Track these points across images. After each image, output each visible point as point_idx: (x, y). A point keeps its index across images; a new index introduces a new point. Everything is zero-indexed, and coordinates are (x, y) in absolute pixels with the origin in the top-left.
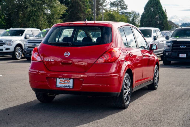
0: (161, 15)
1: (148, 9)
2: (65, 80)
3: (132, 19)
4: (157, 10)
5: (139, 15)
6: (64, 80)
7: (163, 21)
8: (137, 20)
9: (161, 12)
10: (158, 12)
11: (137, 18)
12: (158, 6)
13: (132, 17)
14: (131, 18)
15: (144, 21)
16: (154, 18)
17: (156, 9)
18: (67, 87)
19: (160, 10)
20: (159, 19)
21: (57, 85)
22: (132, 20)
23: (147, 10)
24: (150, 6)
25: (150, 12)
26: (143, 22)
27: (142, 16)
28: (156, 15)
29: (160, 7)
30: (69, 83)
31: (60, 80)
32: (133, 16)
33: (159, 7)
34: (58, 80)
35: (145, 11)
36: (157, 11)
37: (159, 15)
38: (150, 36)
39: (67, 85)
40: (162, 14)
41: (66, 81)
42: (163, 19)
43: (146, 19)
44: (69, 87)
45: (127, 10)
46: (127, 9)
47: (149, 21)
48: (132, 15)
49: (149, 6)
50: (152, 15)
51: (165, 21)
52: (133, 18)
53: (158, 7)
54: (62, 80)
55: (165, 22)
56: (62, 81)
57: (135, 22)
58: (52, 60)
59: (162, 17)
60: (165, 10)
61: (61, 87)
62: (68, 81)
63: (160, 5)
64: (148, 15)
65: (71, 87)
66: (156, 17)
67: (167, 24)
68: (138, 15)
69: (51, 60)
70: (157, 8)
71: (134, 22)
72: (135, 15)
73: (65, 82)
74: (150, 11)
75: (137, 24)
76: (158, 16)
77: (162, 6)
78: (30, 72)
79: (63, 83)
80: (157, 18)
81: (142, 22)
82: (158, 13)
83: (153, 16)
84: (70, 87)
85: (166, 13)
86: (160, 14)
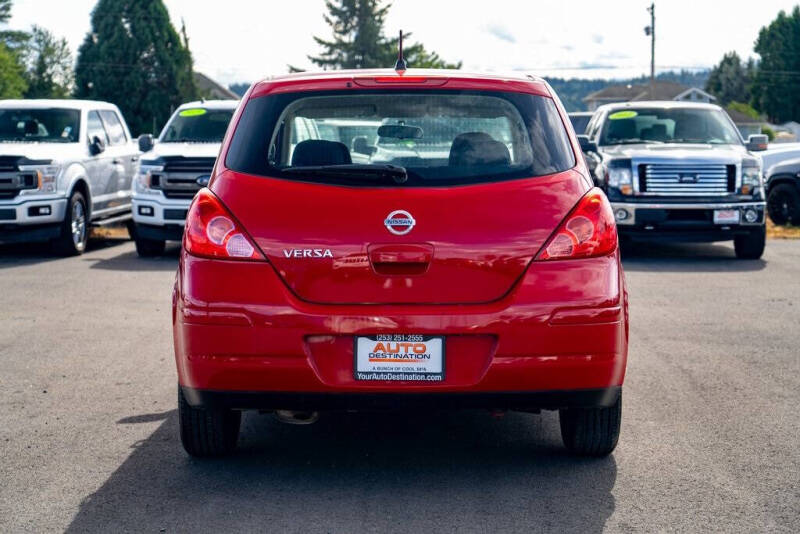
0: (163, 48)
1: (111, 20)
2: (402, 345)
3: (33, 63)
4: (148, 26)
5: (66, 47)
6: (398, 346)
7: (177, 73)
8: (60, 69)
9: (166, 34)
10: (152, 33)
11: (59, 58)
12: (152, 10)
13: (36, 54)
14: (32, 60)
15: (92, 71)
16: (136, 59)
17: (143, 23)
18: (411, 378)
19: (160, 29)
20: (156, 64)
21: (359, 370)
22: (35, 68)
23: (106, 26)
24: (117, 9)
25: (116, 35)
26: (88, 75)
27: (84, 50)
28: (143, 46)
29: (159, 13)
30: (422, 355)
31: (374, 344)
32: (40, 51)
33: (154, 15)
34: (365, 346)
35: (96, 30)
36: (147, 31)
37: (156, 47)
38: (75, 137)
39: (415, 366)
40: (170, 45)
41: (406, 351)
42: (175, 67)
43: (101, 64)
44: (426, 374)
45: (7, 22)
46: (8, 19)
47: (116, 74)
48: (36, 45)
49: (112, 7)
50: (129, 47)
51: (182, 73)
52: (42, 58)
53: (149, 13)
54: (385, 344)
55: (183, 80)
56: (383, 349)
57: (50, 76)
58: (322, 253)
59: (171, 55)
60: (184, 29)
61: (382, 377)
62: (417, 345)
63: (159, 7)
64: (110, 47)
65: (435, 374)
66: (146, 55)
67: (192, 85)
68: (61, 44)
69: (316, 251)
70: (145, 19)
71: (44, 75)
72: (47, 44)
73: (402, 351)
74: (116, 29)
75: (58, 86)
76: (152, 50)
77: (166, 12)
78: (194, 312)
79: (390, 361)
80: (148, 63)
81: (84, 76)
82: (155, 40)
83: (131, 51)
84: (431, 374)
85: (186, 40)
86: (160, 42)
